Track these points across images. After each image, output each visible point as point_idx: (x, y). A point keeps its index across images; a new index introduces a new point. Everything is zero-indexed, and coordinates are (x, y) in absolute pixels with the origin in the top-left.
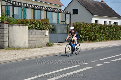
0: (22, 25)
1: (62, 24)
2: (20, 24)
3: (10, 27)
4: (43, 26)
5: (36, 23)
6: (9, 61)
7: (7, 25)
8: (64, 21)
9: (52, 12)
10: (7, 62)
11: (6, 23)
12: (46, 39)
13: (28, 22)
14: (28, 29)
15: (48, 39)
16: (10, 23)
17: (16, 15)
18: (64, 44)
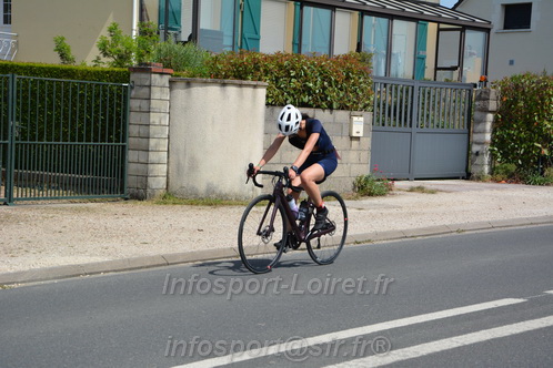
0: (237, 81)
1: (440, 83)
2: (226, 77)
3: (180, 92)
4: (341, 89)
5: (306, 75)
6: (167, 262)
7: (166, 78)
8: (454, 69)
9: (391, 17)
10: (158, 265)
11: (162, 74)
12: (353, 156)
13: (265, 70)
14: (267, 104)
15: (366, 156)
16: (178, 73)
17: (206, 31)
18: (447, 188)
